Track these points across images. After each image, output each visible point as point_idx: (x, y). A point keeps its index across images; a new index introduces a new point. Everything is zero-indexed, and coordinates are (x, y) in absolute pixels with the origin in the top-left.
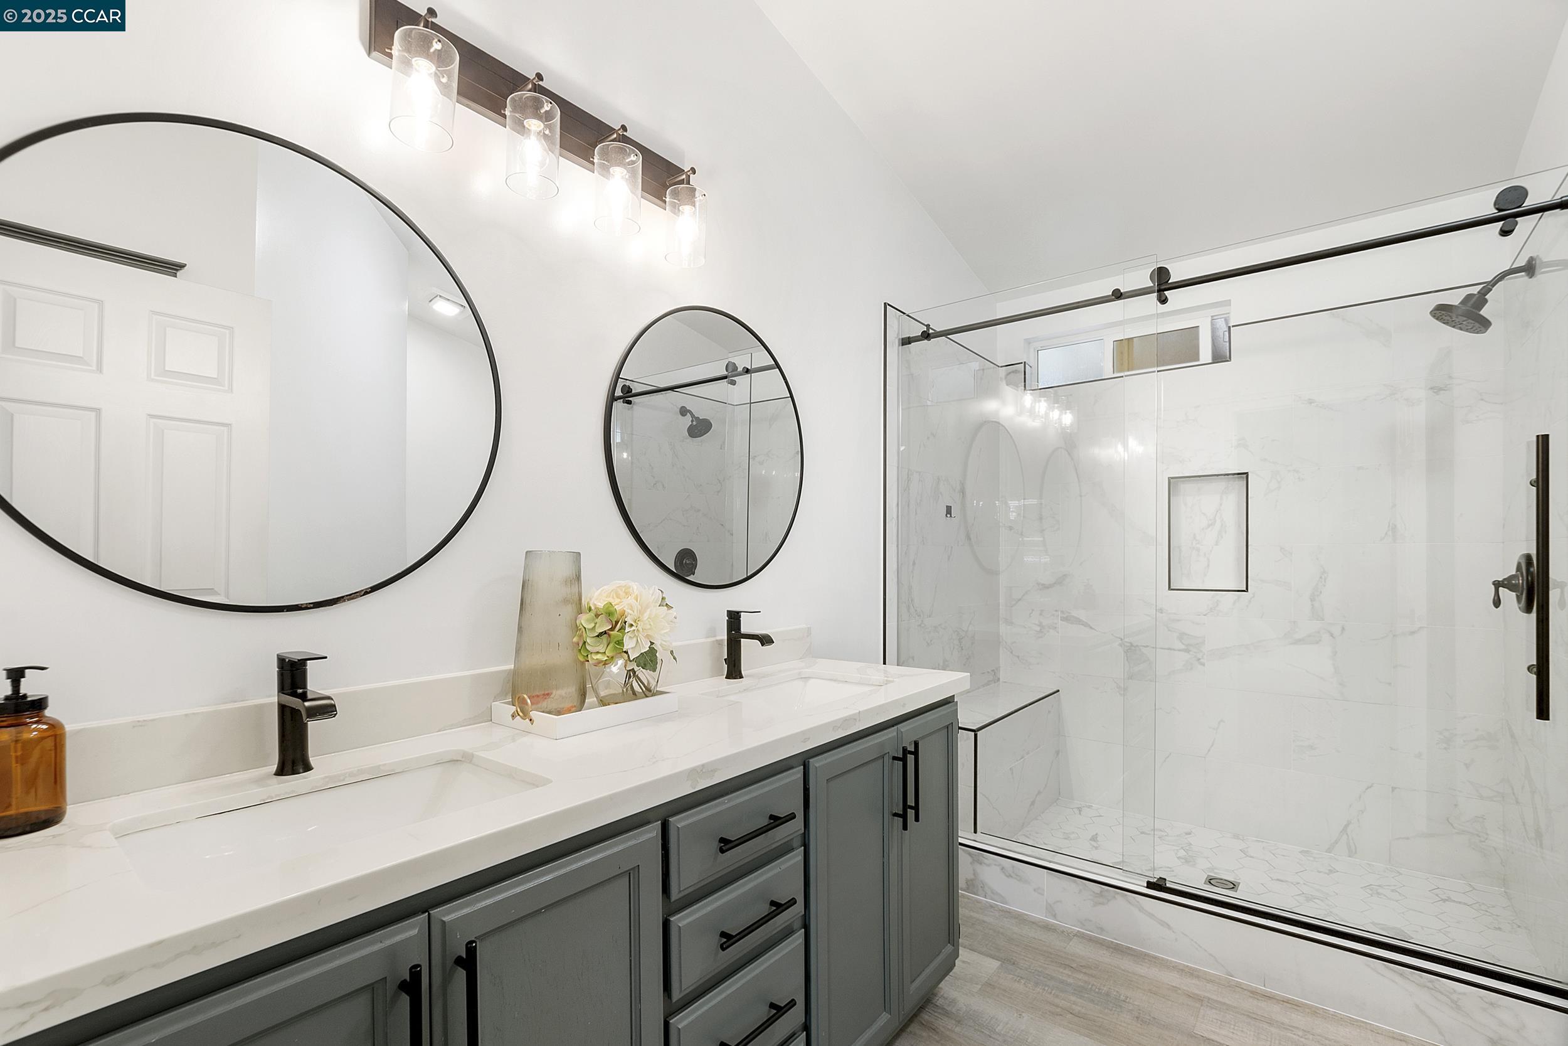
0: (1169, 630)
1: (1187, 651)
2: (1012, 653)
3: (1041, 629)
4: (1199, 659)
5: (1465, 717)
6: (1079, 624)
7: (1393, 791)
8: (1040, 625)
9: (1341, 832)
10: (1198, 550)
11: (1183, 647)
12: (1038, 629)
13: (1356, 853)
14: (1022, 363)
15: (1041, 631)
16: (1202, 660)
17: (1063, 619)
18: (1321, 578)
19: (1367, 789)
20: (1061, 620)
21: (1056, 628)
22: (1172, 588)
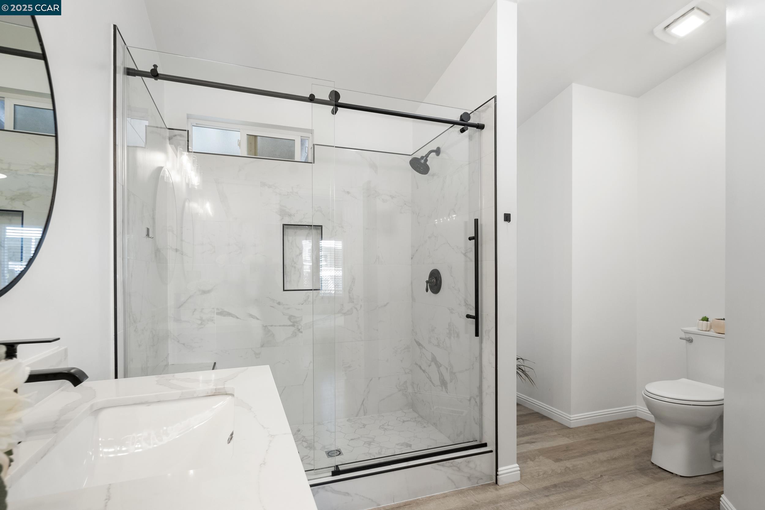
0: (284, 315)
1: (293, 326)
2: (178, 342)
3: (201, 323)
4: (299, 330)
5: (401, 340)
6: (229, 316)
7: (379, 379)
8: (201, 319)
9: (361, 405)
10: (295, 267)
11: (291, 324)
12: (199, 322)
13: (367, 413)
14: (186, 130)
15: (201, 324)
16: (301, 330)
17: (218, 314)
18: (352, 281)
19: (370, 381)
20: (216, 314)
21: (213, 320)
22: (285, 289)
